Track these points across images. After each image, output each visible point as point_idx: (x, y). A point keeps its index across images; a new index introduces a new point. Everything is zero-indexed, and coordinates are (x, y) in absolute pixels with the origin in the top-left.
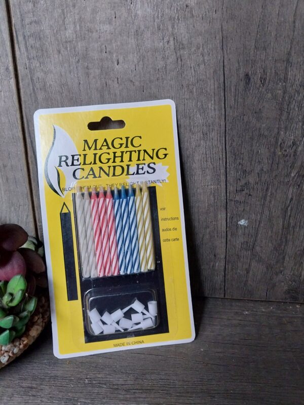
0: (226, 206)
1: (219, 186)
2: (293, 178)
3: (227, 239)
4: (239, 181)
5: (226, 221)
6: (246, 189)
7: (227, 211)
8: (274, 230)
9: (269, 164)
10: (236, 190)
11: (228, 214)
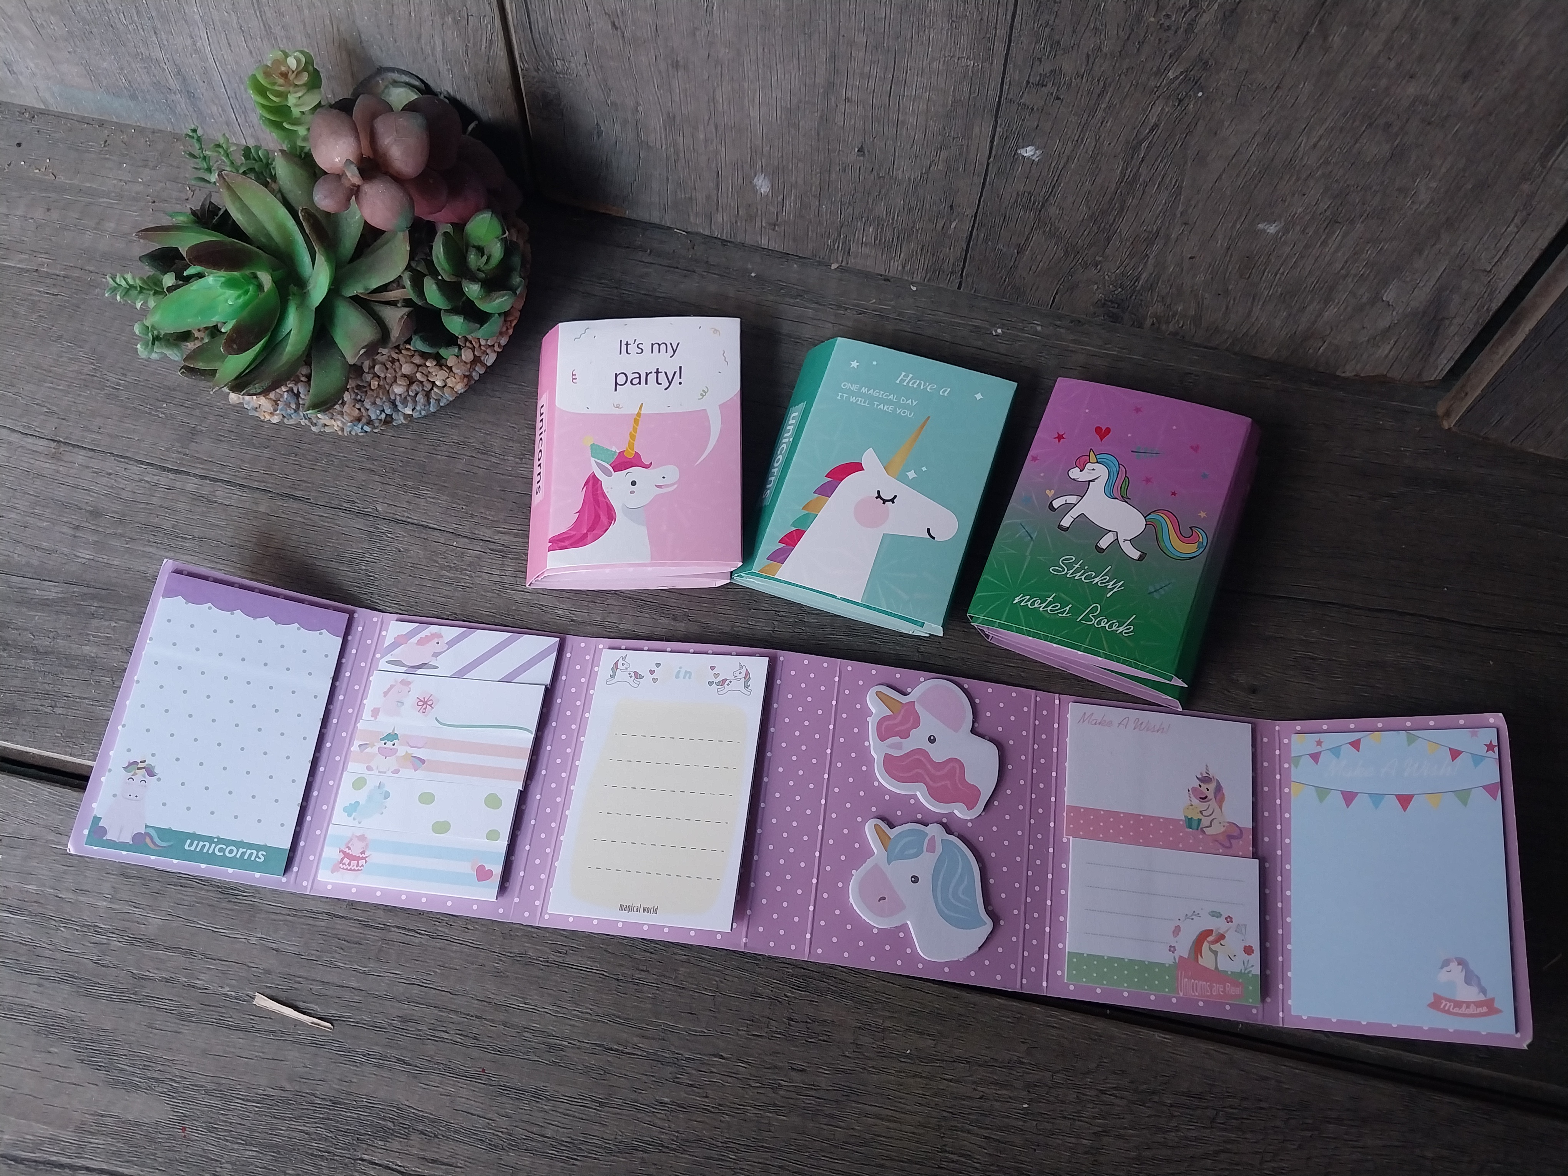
0: (997, 110)
1: (986, 65)
2: (1173, 81)
3: (985, 179)
4: (1037, 63)
5: (992, 142)
6: (1050, 85)
7: (996, 121)
8: (1099, 181)
9: (1118, 38)
10: (1028, 82)
11: (998, 129)
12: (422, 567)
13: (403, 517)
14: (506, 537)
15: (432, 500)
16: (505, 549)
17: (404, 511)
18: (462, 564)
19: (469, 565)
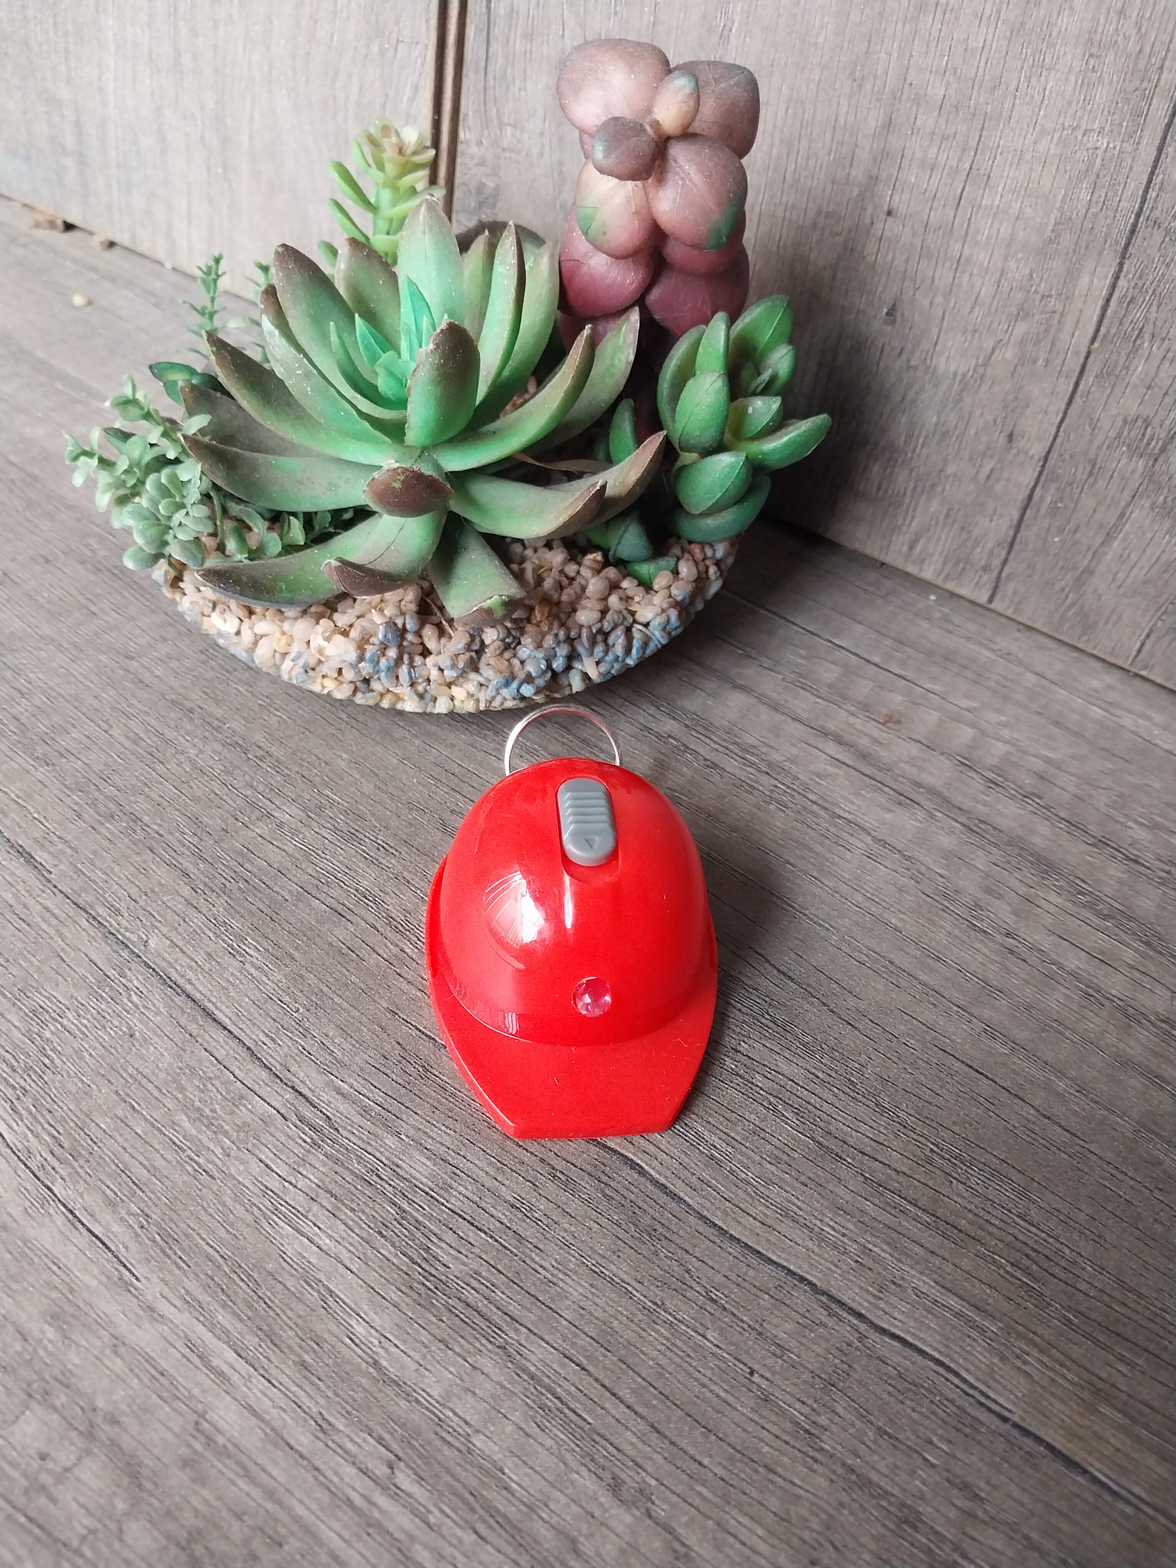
12: (150, 1087)
13: (183, 976)
14: (344, 1107)
15: (252, 970)
16: (327, 1130)
17: (191, 968)
18: (227, 1117)
19: (240, 1128)
